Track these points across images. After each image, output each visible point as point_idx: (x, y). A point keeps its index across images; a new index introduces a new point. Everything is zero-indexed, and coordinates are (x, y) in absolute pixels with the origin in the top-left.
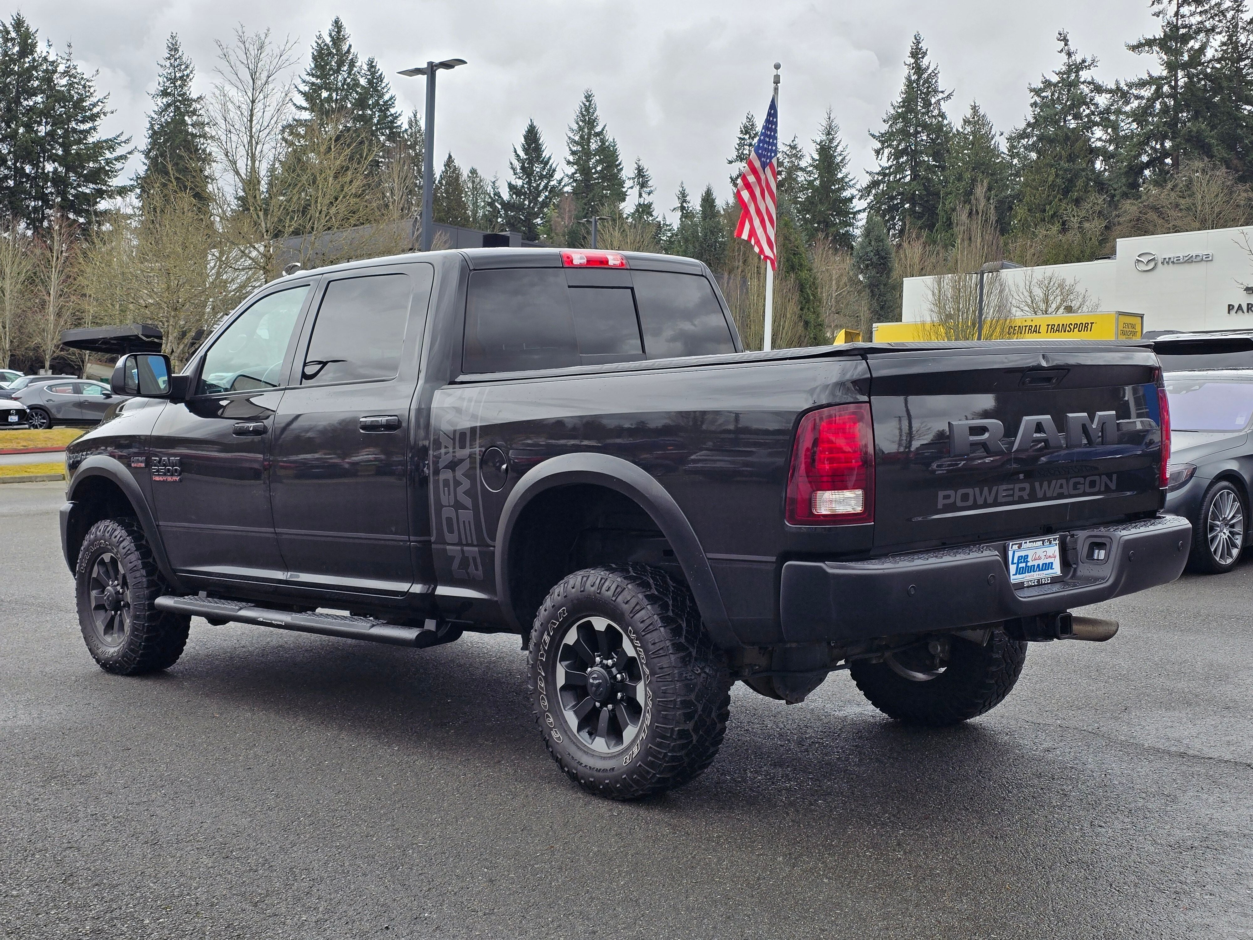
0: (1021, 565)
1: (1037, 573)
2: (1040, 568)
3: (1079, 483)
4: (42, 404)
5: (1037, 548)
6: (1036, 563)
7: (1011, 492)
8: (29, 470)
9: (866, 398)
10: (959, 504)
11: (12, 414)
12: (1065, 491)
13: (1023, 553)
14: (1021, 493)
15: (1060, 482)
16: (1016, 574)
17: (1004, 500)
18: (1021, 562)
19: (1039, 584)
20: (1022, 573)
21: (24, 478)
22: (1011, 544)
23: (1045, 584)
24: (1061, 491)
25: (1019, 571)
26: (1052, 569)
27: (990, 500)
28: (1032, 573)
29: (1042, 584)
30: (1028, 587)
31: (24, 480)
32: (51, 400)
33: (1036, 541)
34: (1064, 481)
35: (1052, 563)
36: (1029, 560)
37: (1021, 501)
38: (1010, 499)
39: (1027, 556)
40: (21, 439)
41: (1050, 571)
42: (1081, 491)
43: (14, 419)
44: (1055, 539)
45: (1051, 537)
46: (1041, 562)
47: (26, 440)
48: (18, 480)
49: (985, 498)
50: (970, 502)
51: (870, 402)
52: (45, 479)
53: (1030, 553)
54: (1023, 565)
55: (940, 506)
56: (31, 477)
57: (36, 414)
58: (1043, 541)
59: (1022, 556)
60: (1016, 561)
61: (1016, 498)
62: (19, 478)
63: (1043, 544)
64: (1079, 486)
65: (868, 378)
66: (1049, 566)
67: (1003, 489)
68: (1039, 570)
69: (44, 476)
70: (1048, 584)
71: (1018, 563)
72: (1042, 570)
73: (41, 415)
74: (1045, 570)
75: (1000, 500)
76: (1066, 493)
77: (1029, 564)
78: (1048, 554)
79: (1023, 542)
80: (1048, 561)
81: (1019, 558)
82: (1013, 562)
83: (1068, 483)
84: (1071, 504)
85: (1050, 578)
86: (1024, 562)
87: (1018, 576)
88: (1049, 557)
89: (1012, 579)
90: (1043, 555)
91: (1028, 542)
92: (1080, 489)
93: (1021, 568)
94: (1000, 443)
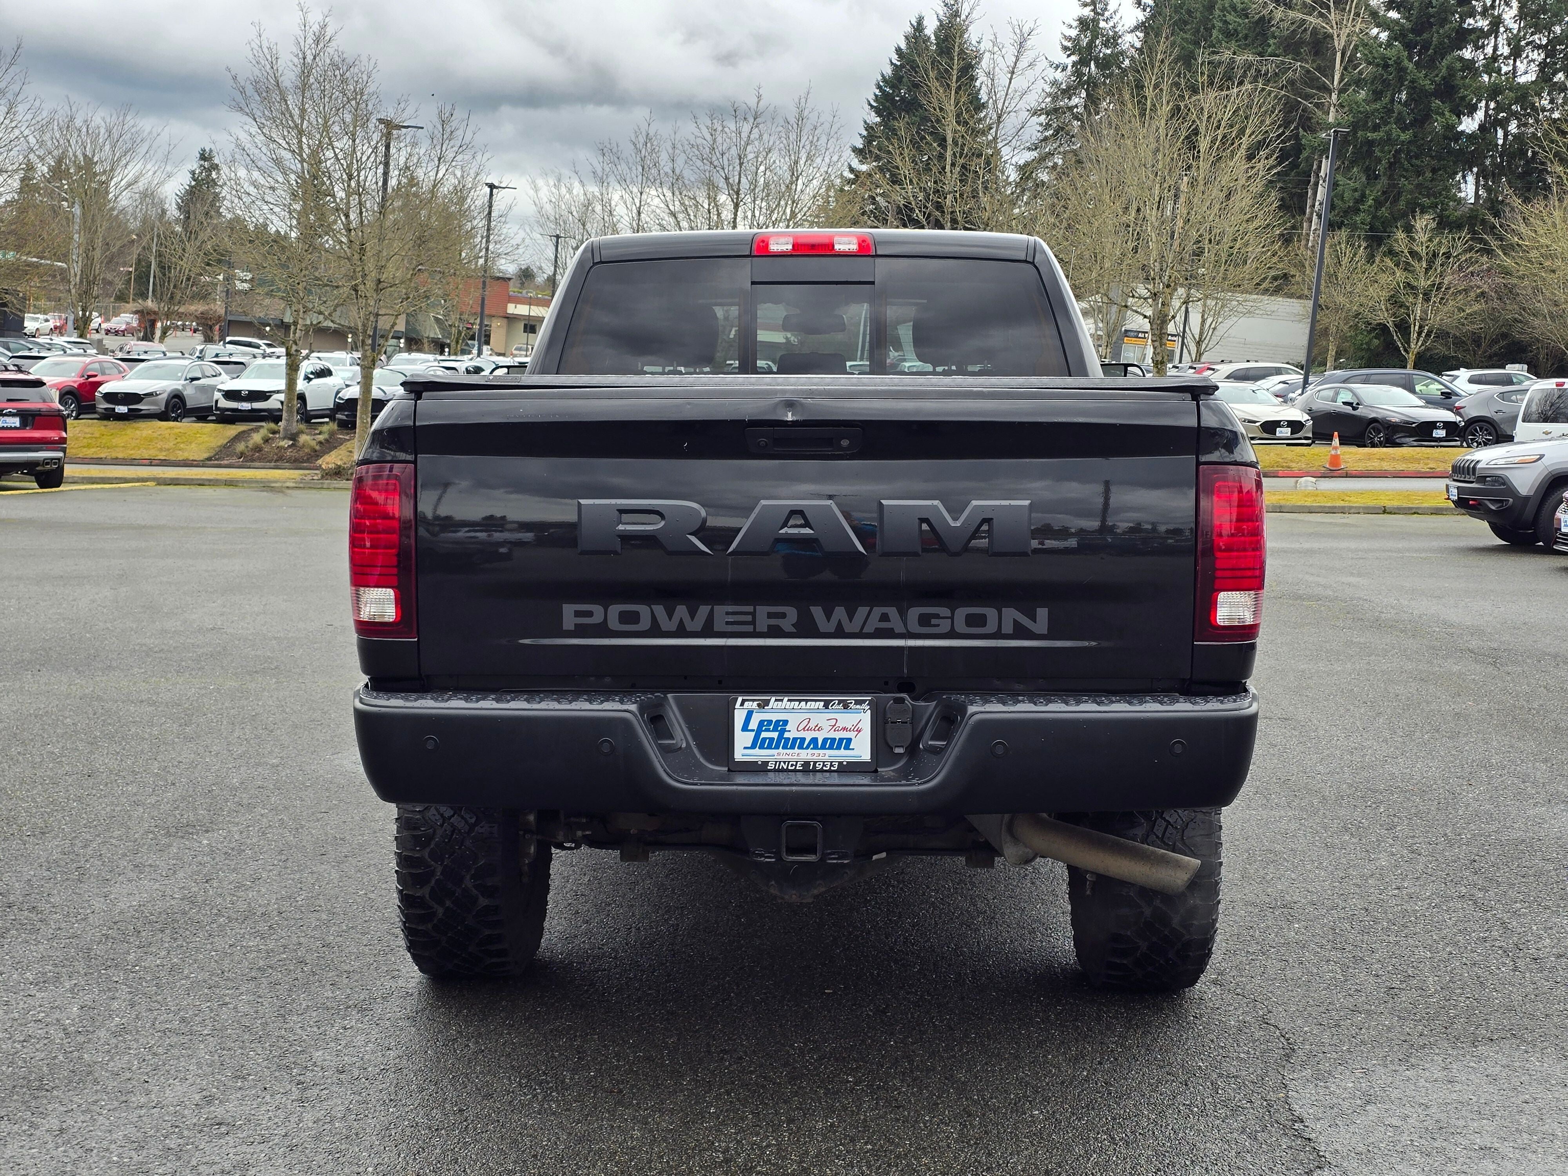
0: (764, 734)
2: (816, 744)
3: (935, 616)
4: (1489, 415)
5: (810, 711)
6: (810, 735)
7: (749, 618)
8: (1347, 498)
9: (410, 457)
11: (1439, 428)
13: (775, 717)
14: (774, 621)
15: (878, 611)
16: (752, 747)
17: (730, 628)
18: (767, 730)
19: (808, 769)
20: (768, 748)
21: (1335, 507)
22: (740, 699)
23: (823, 770)
24: (883, 625)
25: (760, 744)
26: (847, 748)
27: (697, 624)
28: (796, 750)
29: (815, 771)
30: (774, 770)
31: (1335, 511)
32: (1500, 411)
33: (807, 701)
34: (892, 612)
35: (849, 739)
36: (788, 728)
38: (750, 628)
39: (785, 721)
40: (1433, 459)
41: (842, 752)
43: (1440, 433)
44: (859, 702)
45: (851, 699)
46: (820, 735)
47: (1437, 460)
48: (1327, 510)
51: (415, 462)
52: (1361, 510)
53: (796, 719)
54: (774, 735)
55: (566, 626)
56: (1343, 507)
57: (1481, 429)
58: (828, 702)
59: (770, 722)
60: (754, 725)
61: (761, 629)
62: (1329, 507)
63: (826, 706)
64: (934, 622)
65: (408, 427)
66: (840, 744)
67: (722, 613)
68: (813, 748)
69: (1359, 507)
70: (831, 771)
71: (759, 731)
72: (824, 748)
73: (1486, 430)
74: (830, 748)
75: (716, 628)
76: (901, 630)
77: (786, 735)
78: (840, 724)
79: (773, 699)
80: (838, 735)
81: (761, 723)
82: (745, 728)
83: (903, 614)
84: (911, 648)
85: (840, 763)
86: (774, 730)
87: (757, 751)
88: (844, 729)
89: (740, 754)
90: (826, 726)
91: (786, 699)
92: (938, 625)
93: (764, 739)
94: (693, 539)
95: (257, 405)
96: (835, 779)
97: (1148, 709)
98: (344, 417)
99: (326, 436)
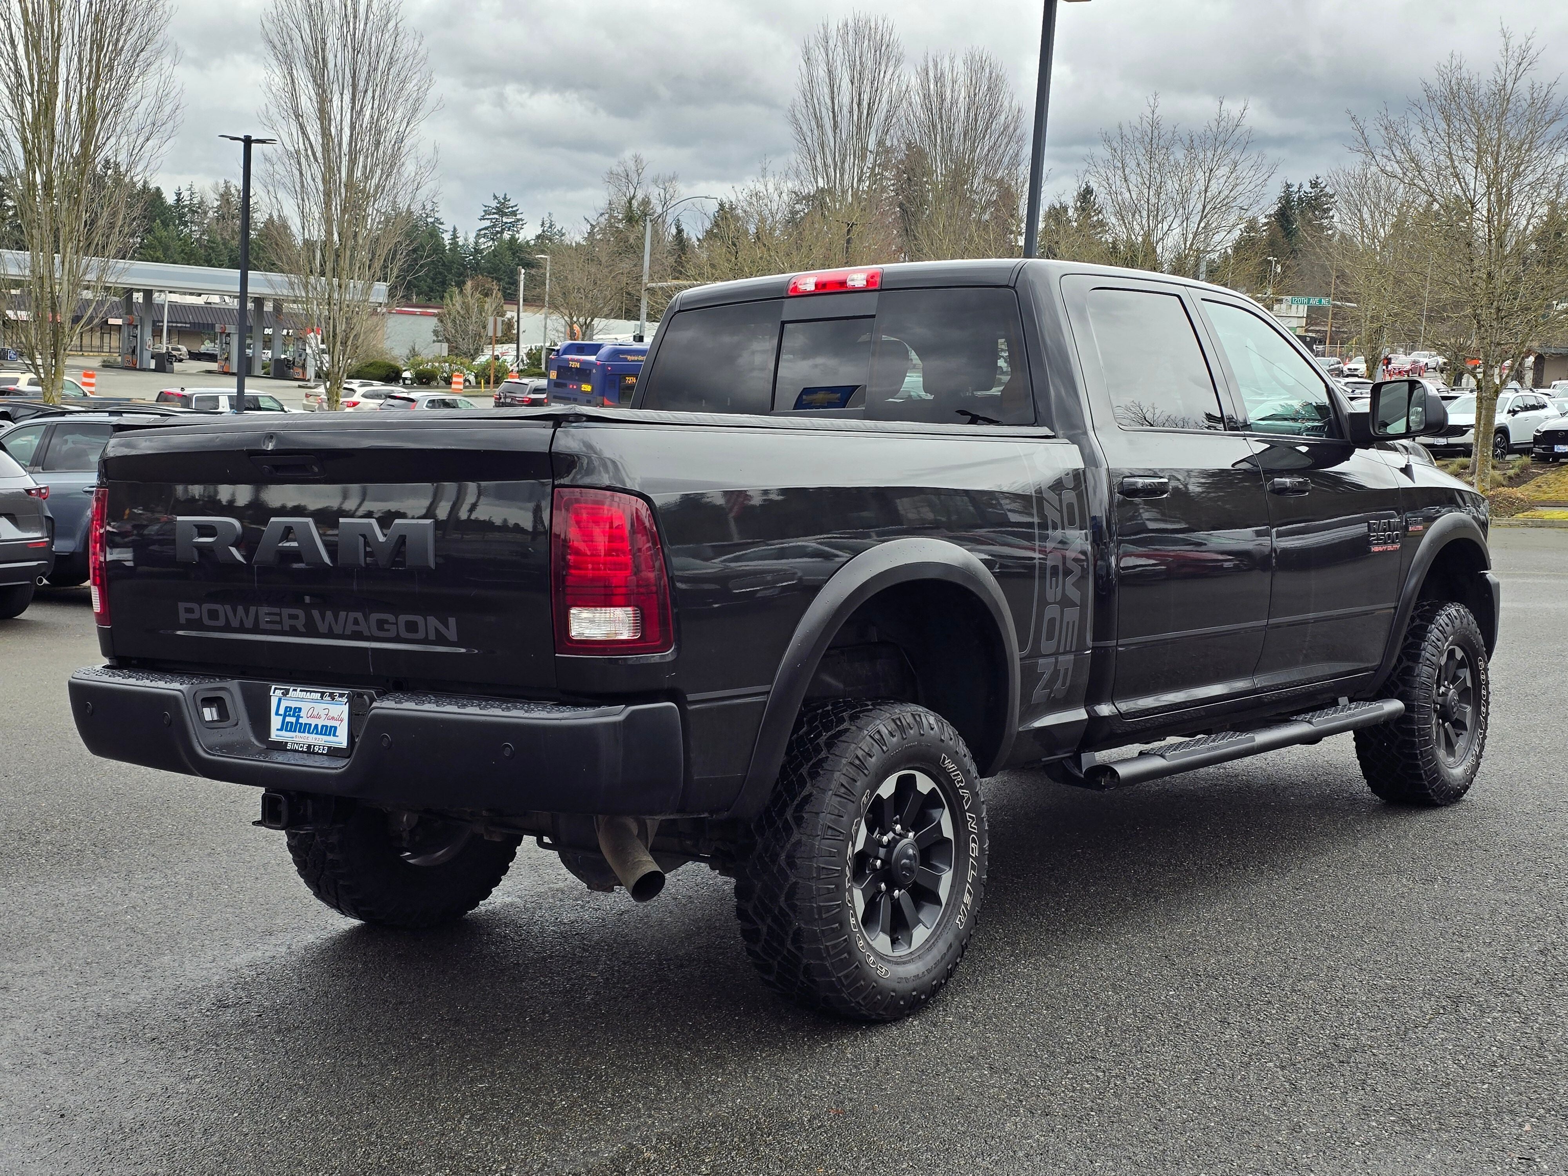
0: (288, 719)
1: (314, 736)
2: (316, 730)
3: (386, 622)
5: (313, 701)
6: (314, 722)
7: (277, 618)
9: (107, 482)
10: (206, 621)
12: (363, 628)
13: (293, 704)
14: (292, 622)
15: (352, 615)
16: (281, 730)
17: (268, 627)
18: (289, 715)
19: (310, 751)
20: (290, 731)
22: (273, 687)
23: (317, 753)
24: (356, 628)
25: (285, 726)
26: (334, 735)
27: (249, 623)
28: (306, 735)
29: (314, 753)
30: (291, 751)
33: (311, 692)
34: (359, 615)
35: (336, 728)
36: (302, 714)
37: (294, 632)
38: (278, 627)
39: (300, 709)
41: (331, 738)
42: (392, 634)
44: (341, 695)
45: (337, 692)
46: (320, 723)
49: (242, 621)
50: (221, 622)
53: (305, 707)
54: (293, 720)
55: (182, 621)
58: (323, 694)
59: (291, 708)
60: (282, 711)
61: (286, 628)
63: (322, 697)
64: (386, 626)
66: (331, 731)
67: (265, 613)
68: (317, 733)
70: (322, 754)
71: (285, 716)
72: (321, 734)
74: (325, 734)
75: (261, 626)
76: (366, 633)
77: (301, 721)
78: (331, 714)
79: (292, 689)
80: (330, 723)
81: (287, 708)
82: (277, 714)
83: (366, 618)
84: (373, 649)
85: (329, 748)
86: (294, 715)
87: (283, 733)
88: (333, 718)
89: (275, 735)
90: (323, 713)
91: (299, 689)
92: (389, 630)
93: (288, 723)
94: (233, 550)
95: (1453, 440)
96: (326, 762)
97: (491, 713)
98: (1541, 451)
99: (1517, 470)
